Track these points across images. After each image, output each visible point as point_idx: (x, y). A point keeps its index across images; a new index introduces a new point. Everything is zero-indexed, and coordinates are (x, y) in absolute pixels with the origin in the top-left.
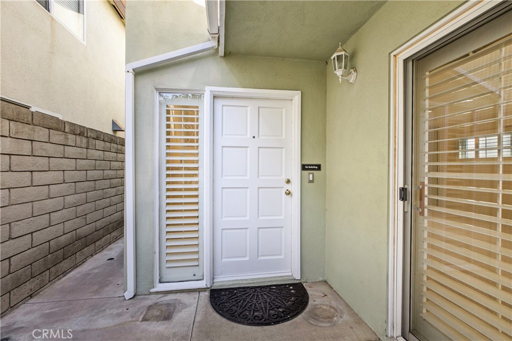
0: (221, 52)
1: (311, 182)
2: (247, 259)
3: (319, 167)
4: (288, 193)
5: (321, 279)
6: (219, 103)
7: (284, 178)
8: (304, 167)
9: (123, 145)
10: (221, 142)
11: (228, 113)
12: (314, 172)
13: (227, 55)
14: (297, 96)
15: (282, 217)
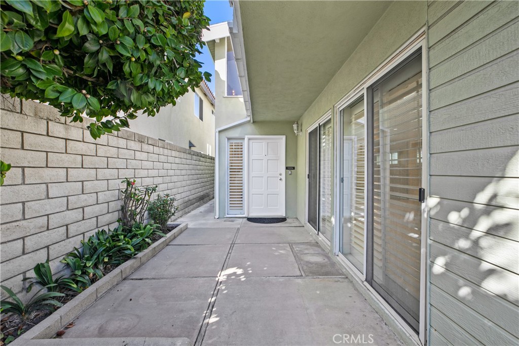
0: (252, 121)
1: (291, 174)
2: (262, 207)
3: (294, 168)
4: (281, 179)
5: (295, 217)
6: (251, 142)
7: (279, 173)
8: (287, 168)
9: (214, 160)
10: (251, 158)
11: (255, 145)
12: (292, 170)
13: (254, 122)
14: (284, 137)
15: (278, 190)
